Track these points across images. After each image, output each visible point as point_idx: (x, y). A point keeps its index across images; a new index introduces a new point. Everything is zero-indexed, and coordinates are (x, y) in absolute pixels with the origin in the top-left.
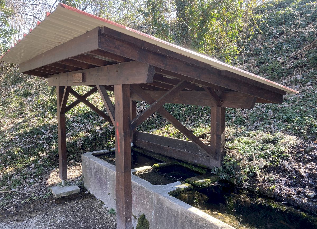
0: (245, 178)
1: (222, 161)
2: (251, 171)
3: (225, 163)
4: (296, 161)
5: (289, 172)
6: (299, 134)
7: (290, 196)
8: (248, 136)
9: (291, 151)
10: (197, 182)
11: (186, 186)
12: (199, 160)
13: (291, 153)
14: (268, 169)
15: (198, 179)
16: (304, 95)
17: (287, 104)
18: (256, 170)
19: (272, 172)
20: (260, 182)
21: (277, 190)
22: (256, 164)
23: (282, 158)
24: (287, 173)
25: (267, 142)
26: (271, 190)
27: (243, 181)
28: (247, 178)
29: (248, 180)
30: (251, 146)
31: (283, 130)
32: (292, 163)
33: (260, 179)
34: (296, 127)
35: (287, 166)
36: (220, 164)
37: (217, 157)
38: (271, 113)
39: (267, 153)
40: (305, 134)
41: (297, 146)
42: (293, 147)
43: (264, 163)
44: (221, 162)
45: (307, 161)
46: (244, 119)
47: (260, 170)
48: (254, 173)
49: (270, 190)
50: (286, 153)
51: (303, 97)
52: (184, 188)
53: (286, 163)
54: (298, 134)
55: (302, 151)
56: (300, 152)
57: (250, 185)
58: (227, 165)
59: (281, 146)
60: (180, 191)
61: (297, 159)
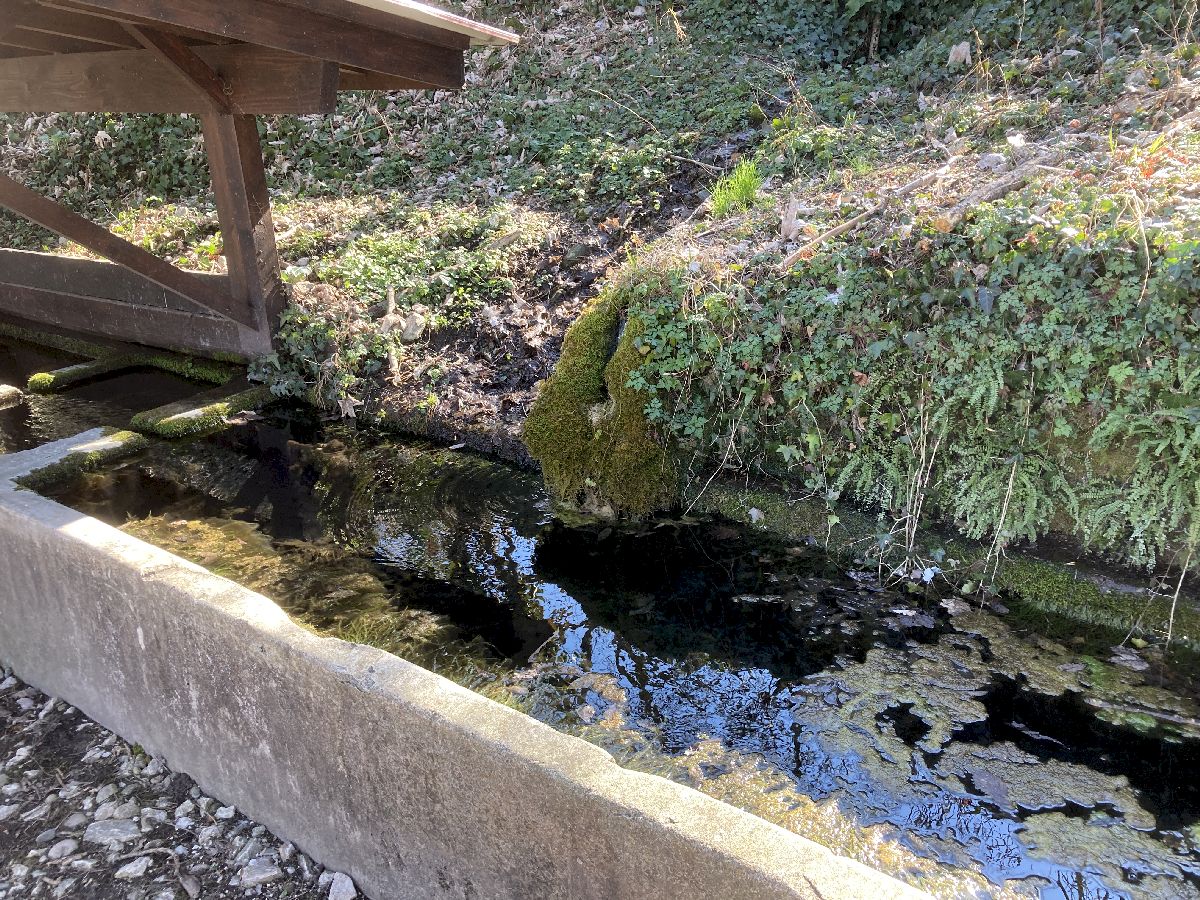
0: (350, 380)
1: (277, 329)
2: (371, 355)
3: (284, 335)
4: (529, 301)
5: (497, 341)
6: (565, 202)
7: (477, 422)
8: (401, 226)
9: (521, 267)
10: (170, 422)
11: (116, 440)
12: (213, 338)
13: (519, 274)
14: (434, 339)
15: (180, 408)
16: (612, 58)
17: (554, 97)
18: (392, 347)
19: (444, 349)
20: (394, 389)
21: (444, 409)
22: (392, 328)
23: (486, 294)
24: (492, 345)
25: (451, 241)
26: (423, 411)
27: (343, 393)
28: (354, 380)
29: (359, 387)
30: (396, 263)
31: (520, 193)
32: (514, 307)
33: (397, 379)
34: (559, 177)
35: (494, 320)
36: (268, 343)
37: (257, 318)
38: (502, 133)
39: (439, 283)
40: (581, 200)
41: (544, 247)
42: (532, 253)
43: (421, 320)
44: (272, 336)
45: (562, 295)
46: (409, 163)
47: (403, 349)
48: (381, 359)
49: (420, 412)
50: (503, 275)
51: (609, 67)
52: (101, 453)
53: (493, 314)
54: (560, 204)
55: (554, 263)
56: (547, 267)
57: (363, 403)
58: (293, 343)
59: (491, 254)
60: (83, 466)
61: (534, 293)
